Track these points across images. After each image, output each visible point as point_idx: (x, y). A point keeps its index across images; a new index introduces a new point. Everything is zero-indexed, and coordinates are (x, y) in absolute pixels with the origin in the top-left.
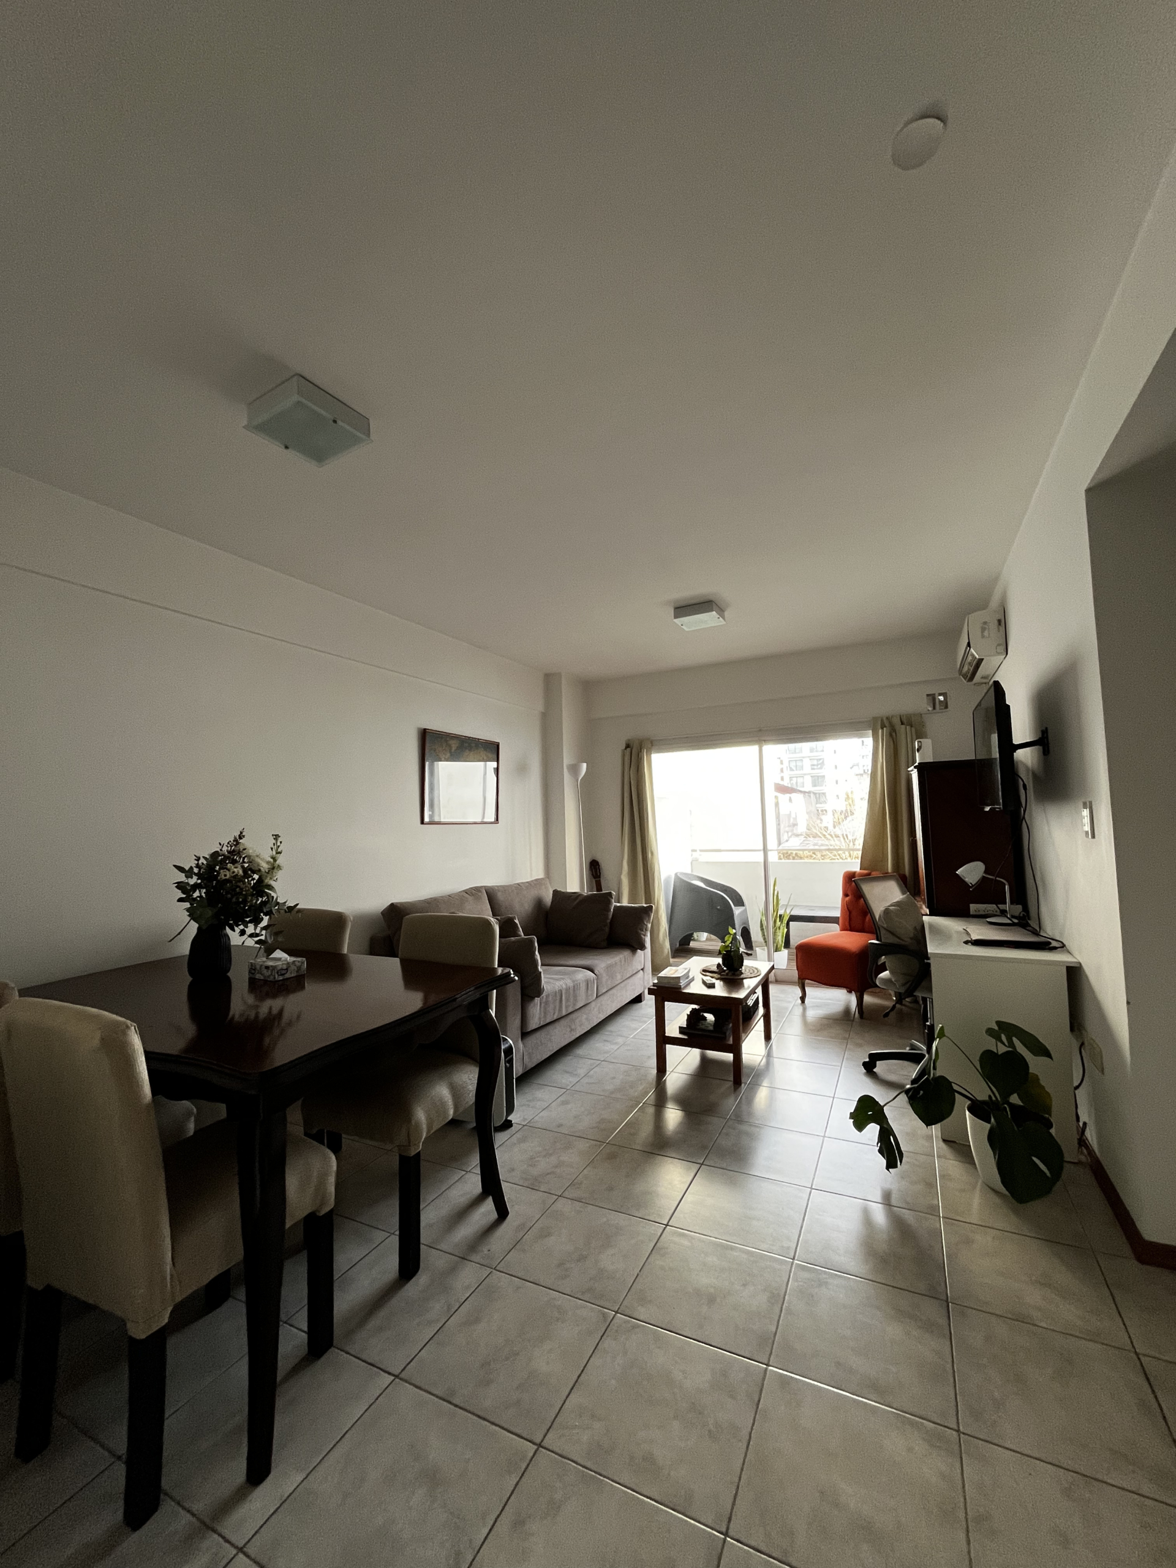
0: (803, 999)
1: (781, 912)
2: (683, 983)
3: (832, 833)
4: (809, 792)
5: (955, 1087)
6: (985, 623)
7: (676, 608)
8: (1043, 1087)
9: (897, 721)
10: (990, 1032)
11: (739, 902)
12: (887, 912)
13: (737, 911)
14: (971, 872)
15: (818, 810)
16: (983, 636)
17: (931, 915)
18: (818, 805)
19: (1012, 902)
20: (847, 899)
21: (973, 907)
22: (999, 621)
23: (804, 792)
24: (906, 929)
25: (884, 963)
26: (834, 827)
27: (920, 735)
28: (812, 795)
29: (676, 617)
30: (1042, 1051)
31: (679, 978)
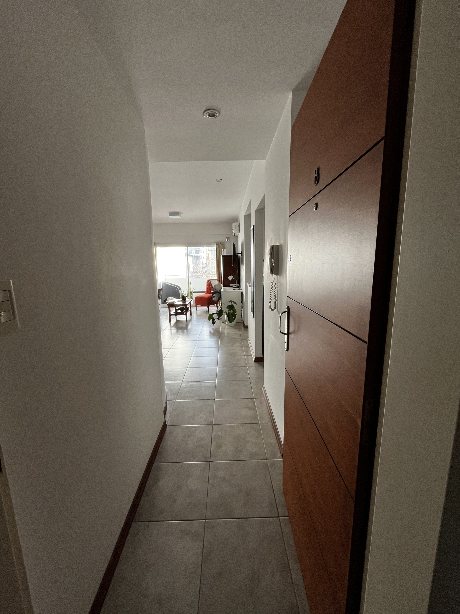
1: (192, 291)
5: (224, 311)
6: (236, 225)
7: (169, 213)
8: (235, 309)
9: (220, 243)
12: (215, 286)
13: (180, 291)
14: (230, 278)
16: (235, 229)
17: (224, 287)
19: (237, 284)
20: (207, 286)
21: (231, 285)
24: (218, 289)
25: (214, 296)
27: (224, 248)
29: (169, 216)
30: (235, 303)
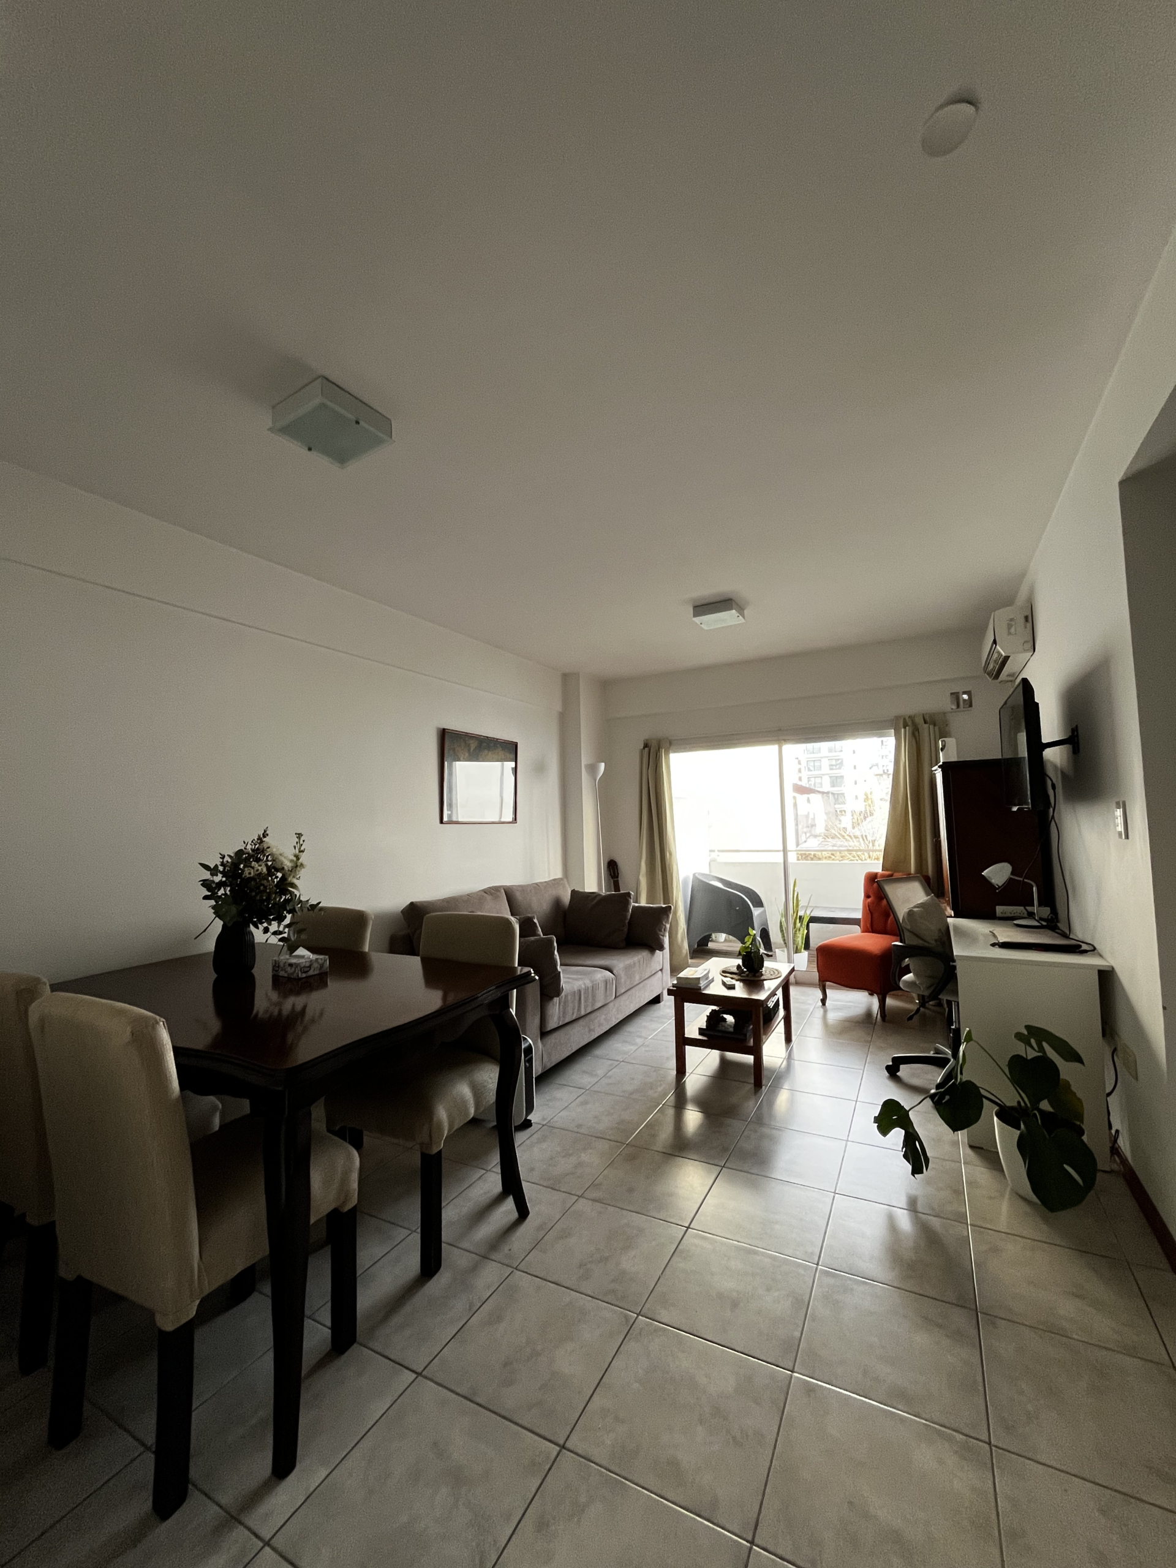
0: (824, 1001)
1: (801, 913)
2: (702, 984)
3: (852, 835)
4: (828, 793)
5: (983, 1092)
6: (1012, 620)
7: (695, 607)
8: (1074, 1093)
9: (919, 721)
10: (1019, 1036)
11: (759, 903)
12: (910, 913)
13: (756, 912)
14: (998, 874)
15: (836, 811)
16: (1009, 634)
17: (956, 916)
18: (837, 806)
19: (1040, 905)
20: (869, 900)
21: (1000, 910)
22: (1026, 618)
23: (823, 793)
24: (930, 931)
25: (908, 966)
26: (854, 828)
27: (944, 734)
28: (830, 795)
29: (695, 616)
30: (1073, 1056)
31: (698, 979)
